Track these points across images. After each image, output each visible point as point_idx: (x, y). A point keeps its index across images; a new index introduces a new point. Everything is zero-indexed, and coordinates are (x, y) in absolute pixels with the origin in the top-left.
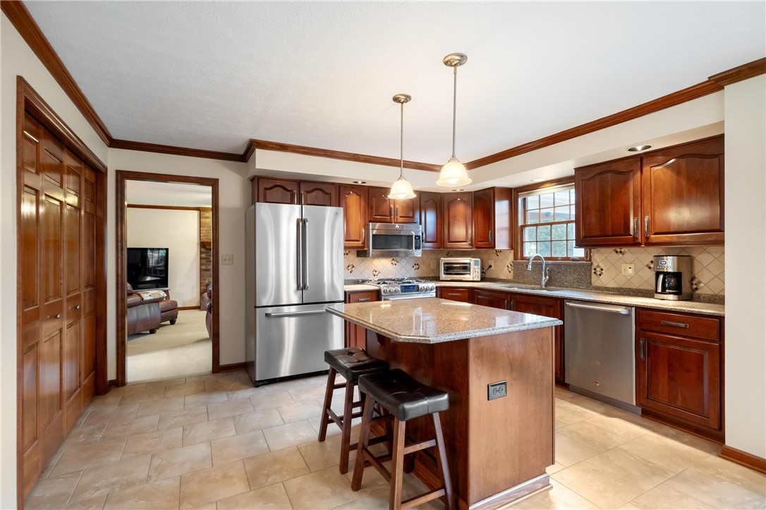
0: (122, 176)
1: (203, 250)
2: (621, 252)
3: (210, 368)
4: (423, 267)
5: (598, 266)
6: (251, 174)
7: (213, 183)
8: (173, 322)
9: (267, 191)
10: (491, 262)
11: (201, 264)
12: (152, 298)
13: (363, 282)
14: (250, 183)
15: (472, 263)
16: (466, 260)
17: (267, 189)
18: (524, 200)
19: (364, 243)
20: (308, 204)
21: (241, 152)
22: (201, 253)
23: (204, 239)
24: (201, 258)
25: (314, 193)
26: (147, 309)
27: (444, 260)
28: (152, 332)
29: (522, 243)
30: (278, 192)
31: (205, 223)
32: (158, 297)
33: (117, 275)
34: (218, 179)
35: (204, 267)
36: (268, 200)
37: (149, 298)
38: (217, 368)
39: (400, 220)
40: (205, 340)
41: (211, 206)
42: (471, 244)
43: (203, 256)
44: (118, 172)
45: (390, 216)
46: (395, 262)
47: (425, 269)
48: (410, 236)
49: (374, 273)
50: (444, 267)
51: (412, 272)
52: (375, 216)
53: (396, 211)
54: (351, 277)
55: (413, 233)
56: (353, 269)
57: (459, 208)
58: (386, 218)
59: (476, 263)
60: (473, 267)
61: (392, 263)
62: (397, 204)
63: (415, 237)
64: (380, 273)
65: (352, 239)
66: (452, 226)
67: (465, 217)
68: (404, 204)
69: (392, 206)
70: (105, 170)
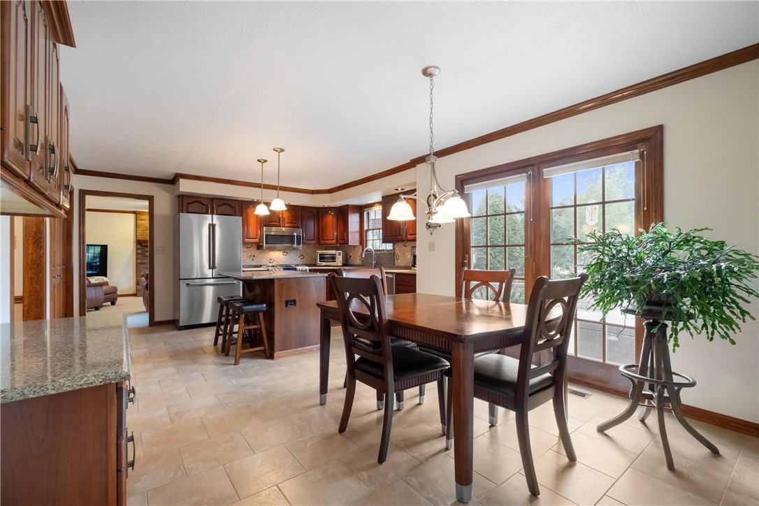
0: (83, 193)
1: (139, 246)
3: (148, 324)
4: (306, 257)
5: (397, 254)
6: (178, 193)
7: (150, 199)
8: (113, 303)
9: (189, 205)
10: (351, 254)
11: (137, 259)
12: (97, 282)
13: (260, 266)
14: (177, 199)
15: (337, 254)
16: (333, 252)
17: (188, 203)
18: (368, 213)
19: (260, 240)
20: (218, 214)
21: (171, 178)
22: (137, 249)
23: (140, 238)
24: (137, 254)
25: (223, 207)
26: (93, 291)
27: (320, 252)
28: (97, 309)
29: (366, 241)
30: (196, 206)
31: (141, 225)
32: (102, 281)
33: (80, 259)
34: (153, 196)
35: (140, 261)
36: (189, 211)
37: (95, 282)
38: (153, 323)
39: (286, 225)
40: (143, 312)
41: (148, 211)
42: (337, 242)
43: (139, 251)
44: (80, 190)
45: (279, 222)
46: (286, 254)
47: (308, 259)
48: (293, 236)
49: (270, 261)
50: (319, 257)
51: (299, 261)
52: (268, 222)
53: (284, 219)
54: (253, 263)
55: (295, 234)
56: (254, 258)
57: (329, 217)
58: (276, 224)
59: (340, 254)
60: (337, 257)
61: (283, 254)
62: (284, 214)
63: (297, 237)
64: (274, 261)
65: (251, 237)
66: (324, 229)
67: (333, 224)
68: (290, 215)
69: (280, 216)
70: (73, 190)
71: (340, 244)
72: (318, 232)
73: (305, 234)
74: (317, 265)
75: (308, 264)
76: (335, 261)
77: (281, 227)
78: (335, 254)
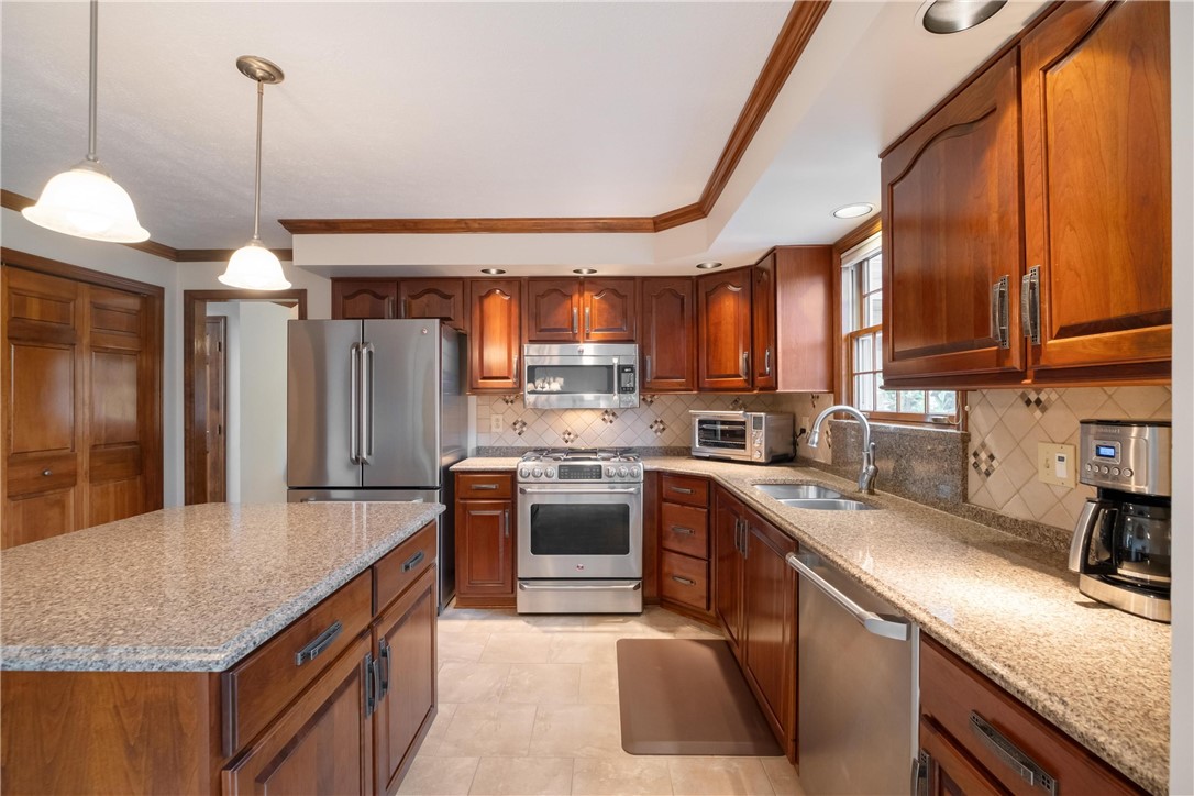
0: (190, 297)
2: (1038, 402)
5: (983, 446)
7: (300, 296)
9: (348, 303)
10: (802, 424)
15: (750, 423)
16: (737, 415)
19: (516, 382)
25: (425, 299)
29: (851, 375)
30: (364, 303)
34: (305, 291)
42: (748, 382)
44: (185, 292)
45: (572, 330)
46: (611, 417)
47: (678, 432)
48: (610, 368)
49: (567, 436)
50: (700, 429)
51: (647, 438)
52: (541, 330)
53: (586, 319)
54: (520, 443)
55: (615, 361)
56: (525, 429)
57: (727, 303)
58: (564, 334)
59: (757, 423)
60: (750, 431)
61: (604, 419)
62: (588, 305)
63: (621, 369)
64: (577, 436)
65: (494, 375)
66: (713, 343)
67: (737, 324)
68: (604, 306)
69: (575, 311)
70: (160, 291)
71: (761, 389)
72: (695, 352)
73: (651, 360)
74: (694, 454)
75: (675, 448)
76: (743, 447)
77: (578, 342)
78: (744, 423)
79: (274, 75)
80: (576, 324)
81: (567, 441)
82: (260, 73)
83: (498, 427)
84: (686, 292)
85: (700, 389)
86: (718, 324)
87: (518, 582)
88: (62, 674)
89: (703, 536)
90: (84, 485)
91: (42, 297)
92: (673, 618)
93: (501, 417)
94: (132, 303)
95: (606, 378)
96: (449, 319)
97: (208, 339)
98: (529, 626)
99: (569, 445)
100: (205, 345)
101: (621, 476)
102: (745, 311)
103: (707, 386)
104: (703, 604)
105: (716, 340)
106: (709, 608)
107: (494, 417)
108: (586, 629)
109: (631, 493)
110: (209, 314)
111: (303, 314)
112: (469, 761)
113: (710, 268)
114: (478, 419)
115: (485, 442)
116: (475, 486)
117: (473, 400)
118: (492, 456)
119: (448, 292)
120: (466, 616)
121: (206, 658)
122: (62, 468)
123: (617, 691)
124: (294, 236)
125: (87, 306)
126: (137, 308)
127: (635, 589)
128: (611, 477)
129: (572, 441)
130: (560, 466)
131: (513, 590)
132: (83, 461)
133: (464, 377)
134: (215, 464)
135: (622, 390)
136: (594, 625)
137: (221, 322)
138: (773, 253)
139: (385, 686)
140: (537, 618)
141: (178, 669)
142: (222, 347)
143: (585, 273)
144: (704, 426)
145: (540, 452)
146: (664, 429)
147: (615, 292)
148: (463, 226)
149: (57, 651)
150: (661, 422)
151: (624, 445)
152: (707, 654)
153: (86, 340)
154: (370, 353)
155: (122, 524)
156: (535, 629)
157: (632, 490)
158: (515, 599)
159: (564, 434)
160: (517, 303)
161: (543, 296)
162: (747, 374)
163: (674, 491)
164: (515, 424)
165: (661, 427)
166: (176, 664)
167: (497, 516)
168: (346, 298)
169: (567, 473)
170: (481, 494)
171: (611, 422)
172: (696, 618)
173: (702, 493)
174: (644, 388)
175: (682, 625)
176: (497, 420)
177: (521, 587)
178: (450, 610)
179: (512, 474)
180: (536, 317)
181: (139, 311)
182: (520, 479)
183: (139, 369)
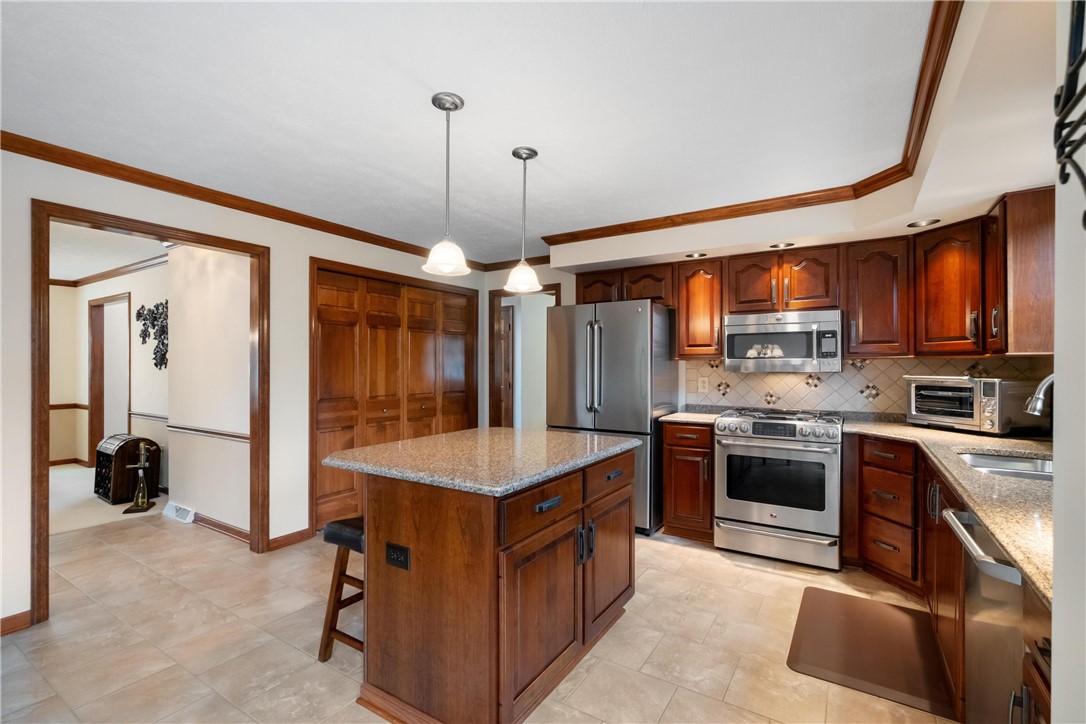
4: (889, 395)
7: (557, 288)
9: (587, 291)
15: (979, 390)
16: (959, 379)
19: (718, 349)
25: (642, 283)
30: (597, 290)
34: (560, 284)
39: (794, 305)
42: (980, 344)
44: (490, 292)
45: (771, 300)
46: (816, 381)
47: (895, 399)
48: (809, 334)
49: (769, 398)
50: (916, 395)
51: (860, 403)
52: (741, 303)
53: (785, 289)
54: (724, 402)
55: (814, 327)
56: (728, 390)
57: (951, 260)
58: (763, 305)
59: (989, 390)
60: (979, 399)
61: (808, 383)
62: (787, 276)
63: (821, 335)
64: (779, 398)
65: (698, 343)
66: (934, 303)
67: (963, 281)
68: (804, 275)
69: (774, 282)
70: (475, 293)
71: (994, 352)
72: (912, 315)
73: (859, 325)
74: (909, 420)
75: (890, 415)
76: (971, 416)
77: (777, 311)
78: (971, 390)
79: (533, 154)
80: (774, 295)
81: (769, 403)
82: (524, 156)
83: (704, 387)
84: (899, 253)
85: (918, 354)
86: (940, 283)
87: (716, 520)
88: (438, 487)
89: (908, 504)
90: (439, 416)
91: (422, 303)
92: (873, 582)
93: (706, 379)
94: (462, 302)
95: (807, 343)
96: (660, 298)
97: (502, 321)
98: (723, 559)
99: (771, 406)
100: (501, 326)
101: (815, 435)
102: (974, 267)
103: (926, 349)
104: (908, 573)
105: (936, 301)
106: (915, 578)
107: (701, 379)
108: (776, 571)
109: (826, 453)
110: (503, 305)
111: (558, 302)
112: (656, 633)
113: (924, 225)
114: (687, 380)
115: (693, 400)
116: (679, 435)
117: (682, 364)
118: (699, 413)
119: (660, 276)
120: (672, 541)
121: (493, 489)
122: (430, 404)
123: (794, 624)
124: (552, 247)
125: (441, 306)
126: (465, 304)
127: (831, 545)
128: (805, 436)
129: (774, 403)
130: (754, 423)
131: (712, 527)
132: (439, 400)
133: (674, 345)
134: (507, 409)
135: (823, 355)
136: (785, 570)
137: (510, 309)
138: (1004, 201)
139: (591, 551)
140: (732, 554)
141: (481, 492)
142: (511, 327)
143: (782, 247)
144: (923, 392)
145: (741, 411)
146: (877, 395)
147: (816, 261)
148: (669, 221)
149: (436, 478)
150: (874, 387)
151: (830, 409)
152: (906, 620)
153: (441, 327)
154: (600, 328)
155: (458, 433)
156: (728, 561)
157: (827, 450)
158: (712, 535)
159: (767, 396)
160: (719, 280)
161: (743, 271)
162: (976, 335)
163: (876, 455)
164: (719, 386)
165: (874, 392)
166: (480, 490)
167: (698, 462)
168: (586, 287)
169: (760, 429)
170: (684, 442)
171: (816, 386)
172: (902, 588)
173: (908, 460)
174: (847, 352)
175: (884, 590)
176: (704, 382)
177: (718, 525)
178: (659, 534)
179: (711, 426)
180: (736, 291)
181: (466, 307)
182: (717, 432)
183: (466, 345)
